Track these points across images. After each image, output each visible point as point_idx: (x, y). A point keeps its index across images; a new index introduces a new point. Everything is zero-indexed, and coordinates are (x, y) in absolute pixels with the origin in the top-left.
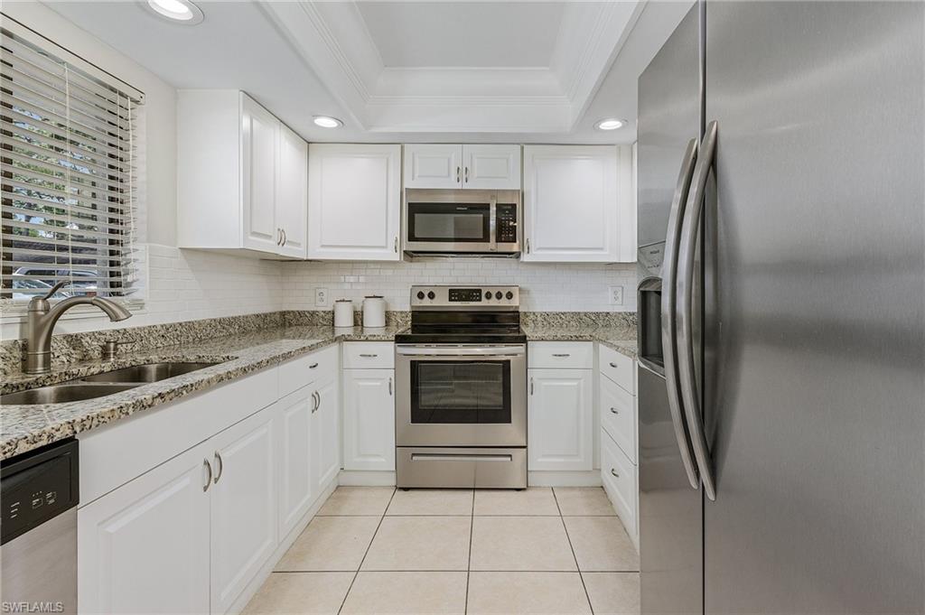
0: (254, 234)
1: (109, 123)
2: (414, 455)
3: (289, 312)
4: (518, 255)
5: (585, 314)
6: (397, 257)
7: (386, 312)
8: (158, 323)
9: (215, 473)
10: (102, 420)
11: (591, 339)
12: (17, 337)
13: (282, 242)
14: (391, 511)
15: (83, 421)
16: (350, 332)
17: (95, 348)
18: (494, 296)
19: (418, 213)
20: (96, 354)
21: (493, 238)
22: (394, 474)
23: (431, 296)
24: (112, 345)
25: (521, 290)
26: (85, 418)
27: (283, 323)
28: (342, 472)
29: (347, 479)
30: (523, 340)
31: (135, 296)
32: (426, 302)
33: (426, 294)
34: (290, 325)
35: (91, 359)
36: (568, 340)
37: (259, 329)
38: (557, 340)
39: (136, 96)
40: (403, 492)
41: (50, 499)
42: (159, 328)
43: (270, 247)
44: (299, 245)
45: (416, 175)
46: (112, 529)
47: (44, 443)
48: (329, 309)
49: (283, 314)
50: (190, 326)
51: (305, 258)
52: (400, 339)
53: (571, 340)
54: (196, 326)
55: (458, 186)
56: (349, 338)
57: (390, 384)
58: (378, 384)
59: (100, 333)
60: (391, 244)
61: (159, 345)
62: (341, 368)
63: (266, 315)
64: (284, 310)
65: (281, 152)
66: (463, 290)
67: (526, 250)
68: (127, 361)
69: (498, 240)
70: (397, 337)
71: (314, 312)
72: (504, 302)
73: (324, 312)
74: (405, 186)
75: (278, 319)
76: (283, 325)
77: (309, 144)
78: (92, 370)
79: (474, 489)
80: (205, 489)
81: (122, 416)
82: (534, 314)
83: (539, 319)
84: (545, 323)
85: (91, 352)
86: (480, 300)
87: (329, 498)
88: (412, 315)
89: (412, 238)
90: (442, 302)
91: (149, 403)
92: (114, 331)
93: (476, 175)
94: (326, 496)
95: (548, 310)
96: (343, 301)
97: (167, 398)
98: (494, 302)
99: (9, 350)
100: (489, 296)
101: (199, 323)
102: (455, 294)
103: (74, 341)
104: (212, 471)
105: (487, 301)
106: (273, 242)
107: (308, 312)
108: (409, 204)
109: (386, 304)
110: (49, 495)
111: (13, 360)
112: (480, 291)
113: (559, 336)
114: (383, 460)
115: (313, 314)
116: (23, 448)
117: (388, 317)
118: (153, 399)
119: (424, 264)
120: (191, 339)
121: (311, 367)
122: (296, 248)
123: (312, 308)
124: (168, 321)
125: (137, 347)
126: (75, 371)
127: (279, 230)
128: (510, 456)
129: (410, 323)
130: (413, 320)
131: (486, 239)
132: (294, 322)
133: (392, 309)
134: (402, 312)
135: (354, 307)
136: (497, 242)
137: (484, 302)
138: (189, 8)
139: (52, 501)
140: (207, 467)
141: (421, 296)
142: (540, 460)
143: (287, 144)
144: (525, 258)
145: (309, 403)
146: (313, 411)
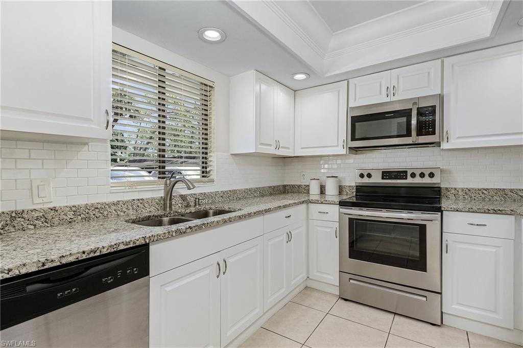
0: (262, 144)
1: (205, 100)
2: (350, 279)
3: (287, 185)
4: (438, 144)
5: (511, 191)
6: (344, 152)
7: (340, 186)
8: (220, 190)
9: (222, 270)
10: (159, 237)
11: (512, 213)
12: (163, 195)
13: (278, 148)
14: (333, 312)
15: (150, 237)
16: (317, 197)
17: (191, 201)
18: (418, 175)
19: (358, 122)
20: (192, 204)
21: (414, 133)
22: (338, 288)
23: (369, 176)
24: (197, 200)
25: (442, 171)
26: (151, 236)
27: (284, 190)
28: (308, 279)
29: (311, 284)
30: (439, 210)
31: (211, 177)
32: (366, 180)
33: (365, 175)
34: (288, 192)
35: (190, 206)
36: (485, 212)
37: (271, 194)
38: (474, 212)
39: (210, 84)
40: (343, 301)
41: (135, 271)
42: (220, 192)
43: (272, 150)
44: (289, 148)
45: (358, 97)
46: (168, 289)
47: (131, 246)
48: (307, 184)
49: (284, 186)
50: (234, 192)
51: (293, 156)
52: (342, 204)
53: (488, 213)
54: (238, 192)
55: (388, 100)
56: (312, 201)
57: (336, 231)
58: (329, 230)
59: (194, 194)
60: (341, 143)
61: (220, 201)
62: (308, 218)
63: (274, 187)
64: (285, 184)
65: (278, 98)
66: (392, 171)
67: (445, 140)
68: (202, 208)
69: (419, 134)
70: (340, 202)
71: (299, 185)
72: (427, 180)
73: (305, 185)
74: (350, 106)
75: (281, 189)
76: (284, 192)
77: (295, 92)
78: (187, 211)
79: (395, 314)
80: (218, 277)
81: (170, 236)
82: (455, 189)
83: (460, 193)
84: (466, 197)
85: (190, 203)
86: (406, 179)
87: (300, 292)
88: (357, 189)
89: (353, 139)
90: (377, 179)
91: (184, 231)
92: (200, 193)
93: (402, 90)
94: (298, 290)
95: (469, 187)
96: (315, 179)
97: (194, 229)
98: (418, 180)
99: (160, 201)
100: (413, 175)
101: (239, 190)
102: (386, 174)
103: (183, 197)
104: (222, 268)
105: (411, 179)
106: (273, 148)
107: (297, 185)
108: (352, 117)
109: (340, 181)
110: (135, 269)
111: (161, 205)
112: (406, 172)
113: (474, 208)
114: (332, 278)
115: (299, 186)
116: (122, 247)
117: (341, 190)
118: (186, 229)
119: (365, 155)
120: (235, 198)
121: (286, 217)
122: (288, 150)
123: (298, 183)
124: (224, 189)
125: (210, 201)
126: (180, 211)
127: (276, 141)
128: (426, 297)
129: (355, 193)
130: (357, 192)
131: (409, 134)
132: (290, 191)
133: (343, 184)
134: (350, 186)
135: (321, 183)
136: (417, 136)
137: (410, 180)
138: (220, 33)
139: (136, 272)
140: (218, 266)
141: (362, 176)
142: (454, 306)
143: (281, 94)
144: (444, 146)
145: (285, 237)
146: (287, 242)
